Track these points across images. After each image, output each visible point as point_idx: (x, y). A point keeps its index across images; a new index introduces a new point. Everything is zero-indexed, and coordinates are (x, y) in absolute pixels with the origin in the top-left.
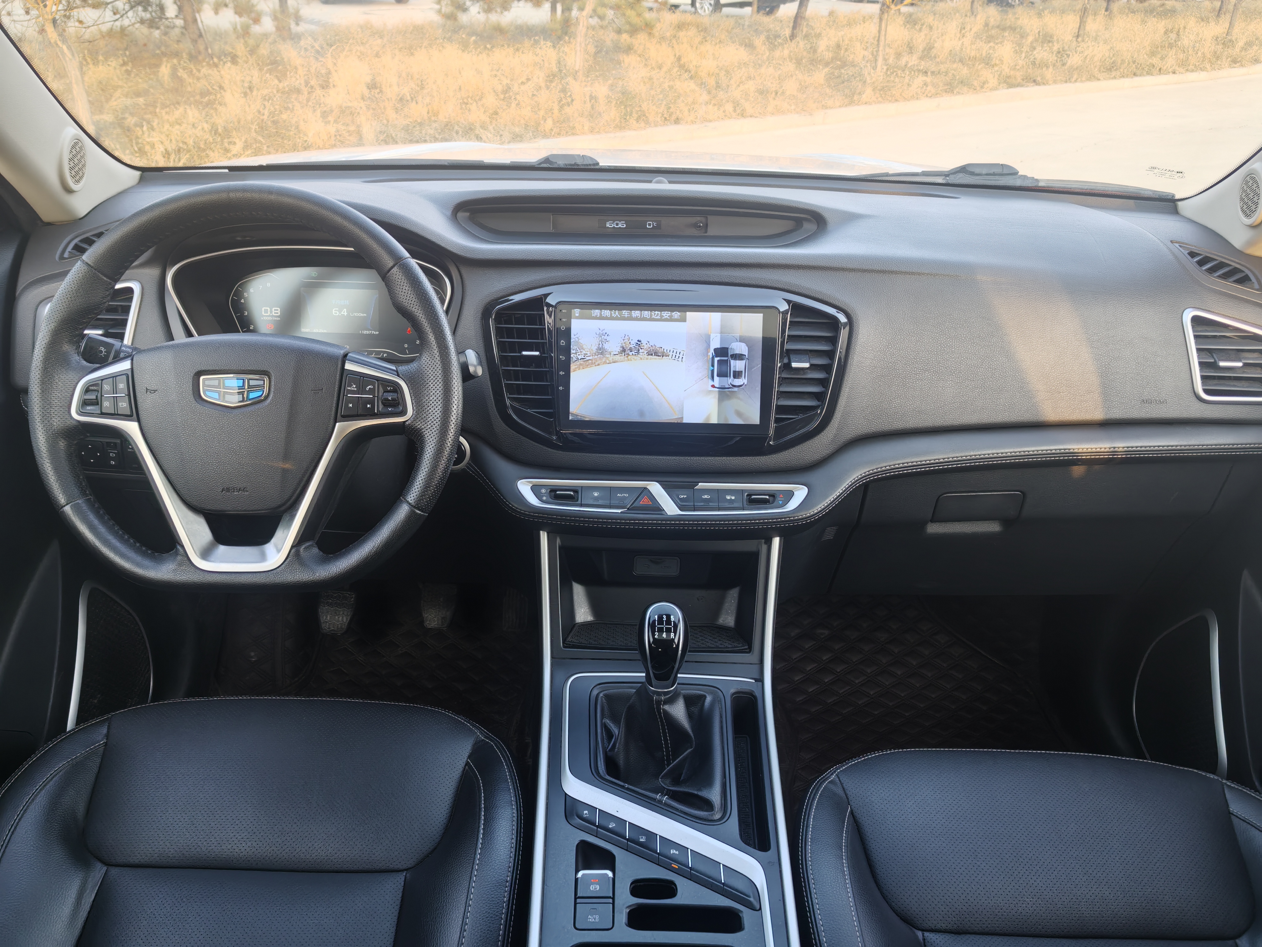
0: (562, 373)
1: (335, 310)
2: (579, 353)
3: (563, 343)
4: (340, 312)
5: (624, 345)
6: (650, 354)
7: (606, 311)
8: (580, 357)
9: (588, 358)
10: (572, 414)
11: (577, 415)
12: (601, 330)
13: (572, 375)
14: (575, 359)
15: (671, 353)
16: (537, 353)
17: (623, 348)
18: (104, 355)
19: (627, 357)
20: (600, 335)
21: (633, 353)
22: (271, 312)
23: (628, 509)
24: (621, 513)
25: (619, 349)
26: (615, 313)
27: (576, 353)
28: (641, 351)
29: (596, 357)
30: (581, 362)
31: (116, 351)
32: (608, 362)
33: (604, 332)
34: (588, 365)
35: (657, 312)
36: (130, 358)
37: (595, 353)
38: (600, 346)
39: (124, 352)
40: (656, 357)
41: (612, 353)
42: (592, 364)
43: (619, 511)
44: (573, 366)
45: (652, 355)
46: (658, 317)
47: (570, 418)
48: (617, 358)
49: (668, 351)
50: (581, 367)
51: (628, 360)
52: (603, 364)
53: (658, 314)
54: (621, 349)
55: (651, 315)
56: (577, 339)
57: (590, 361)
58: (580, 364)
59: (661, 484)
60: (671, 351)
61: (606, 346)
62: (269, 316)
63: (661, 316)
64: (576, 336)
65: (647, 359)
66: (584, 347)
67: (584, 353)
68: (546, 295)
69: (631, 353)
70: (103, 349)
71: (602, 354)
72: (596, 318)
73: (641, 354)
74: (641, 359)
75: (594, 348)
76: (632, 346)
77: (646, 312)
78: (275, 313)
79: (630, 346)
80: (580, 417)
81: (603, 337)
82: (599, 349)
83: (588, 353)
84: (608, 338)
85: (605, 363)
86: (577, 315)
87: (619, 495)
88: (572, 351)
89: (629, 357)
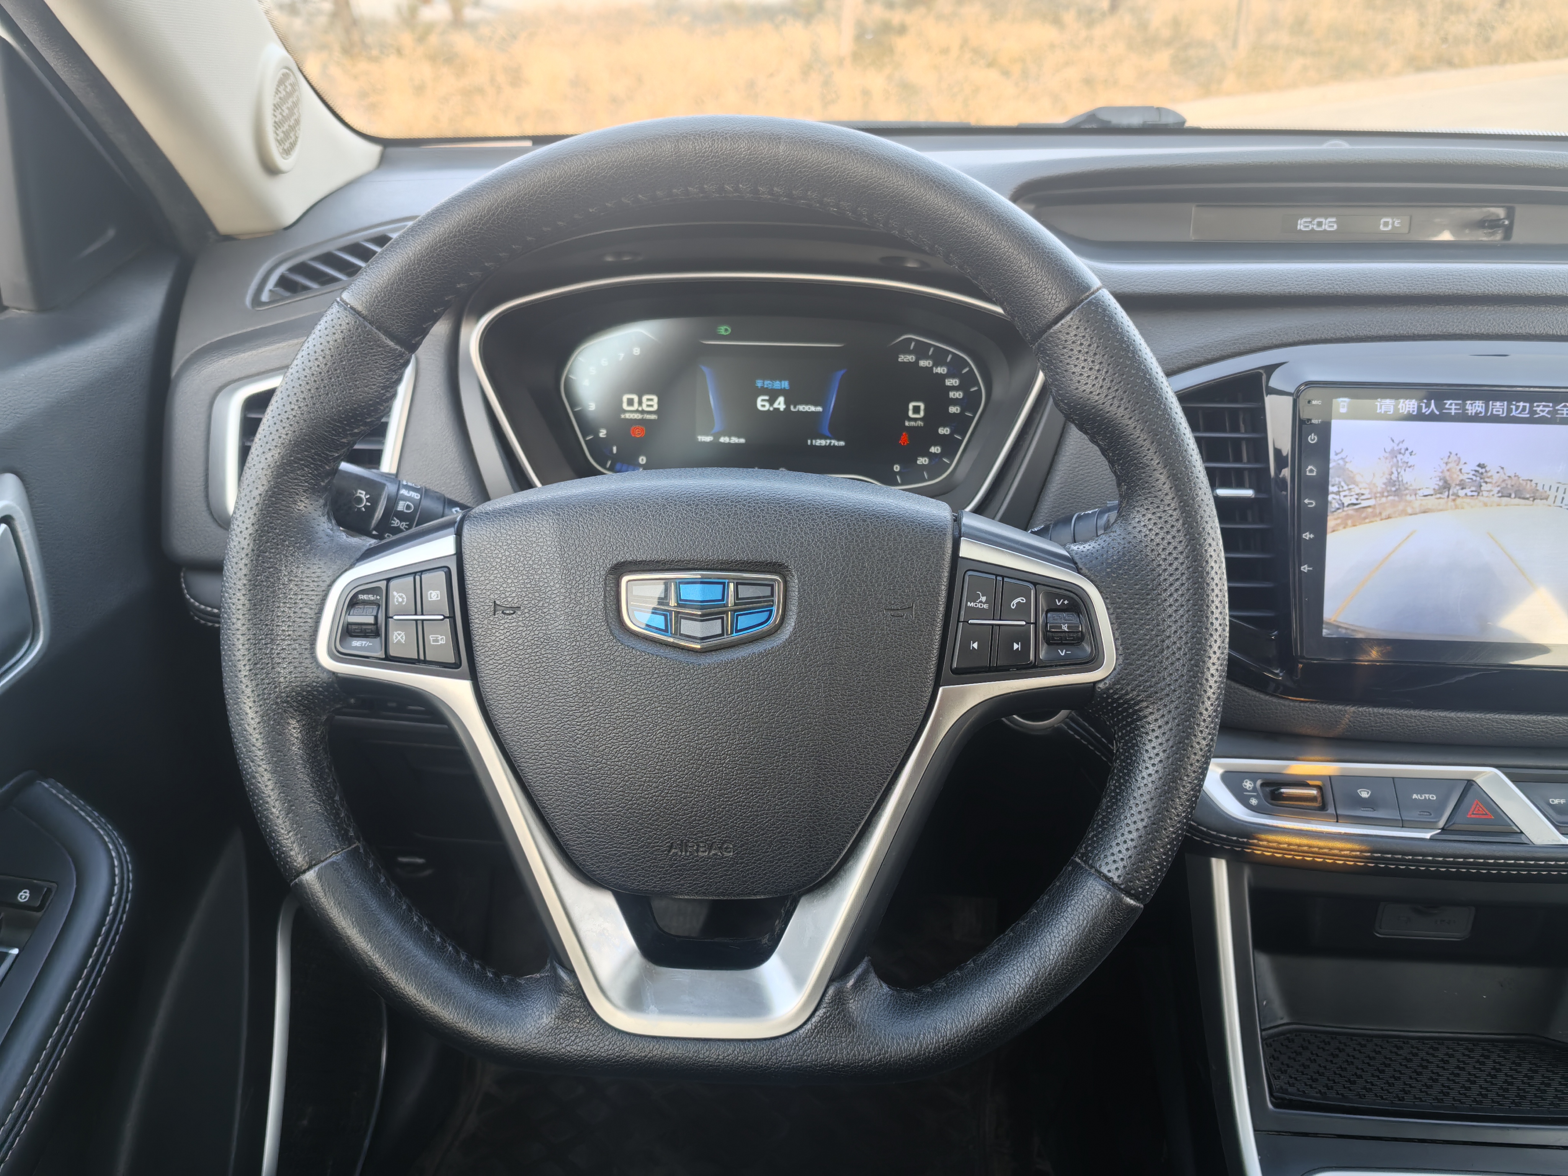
0: (1307, 536)
1: (763, 400)
2: (1347, 493)
3: (1311, 471)
4: (771, 403)
5: (1447, 474)
6: (1504, 494)
7: (1407, 402)
8: (1346, 501)
9: (1364, 504)
10: (1328, 624)
11: (1339, 627)
12: (1397, 441)
13: (1332, 540)
14: (1335, 505)
15: (1552, 493)
16: (1249, 493)
17: (1446, 482)
18: (365, 506)
19: (1454, 500)
20: (1394, 454)
21: (1467, 491)
22: (640, 403)
23: (1443, 829)
24: (1432, 839)
25: (1431, 483)
26: (1428, 406)
27: (1338, 493)
28: (1485, 487)
29: (1384, 500)
30: (1350, 511)
31: (389, 499)
32: (1409, 511)
33: (1403, 446)
34: (1365, 518)
35: (1521, 404)
36: (452, 530)
37: (1382, 493)
38: (1394, 477)
39: (405, 499)
40: (1517, 501)
41: (1420, 493)
42: (1374, 515)
43: (1427, 835)
44: (1331, 523)
45: (1509, 496)
46: (1525, 415)
47: (1325, 632)
48: (1431, 502)
49: (1547, 488)
50: (1349, 522)
51: (1456, 507)
52: (1400, 515)
53: (1524, 407)
54: (1441, 483)
55: (1509, 410)
56: (1341, 462)
57: (1370, 510)
58: (1348, 517)
59: (1507, 774)
60: (1554, 489)
61: (1407, 477)
62: (637, 411)
63: (1532, 412)
64: (1339, 456)
65: (1499, 505)
66: (1358, 478)
67: (1357, 491)
68: (1270, 369)
69: (1462, 493)
70: (362, 494)
71: (1397, 493)
72: (1385, 417)
73: (1485, 493)
74: (1485, 505)
75: (1380, 483)
76: (1464, 477)
77: (1498, 404)
78: (649, 406)
79: (1461, 477)
80: (1344, 631)
81: (1400, 457)
82: (1391, 483)
83: (1366, 492)
84: (1412, 460)
85: (1404, 513)
86: (1343, 410)
87: (1415, 796)
88: (1331, 489)
89: (1459, 501)
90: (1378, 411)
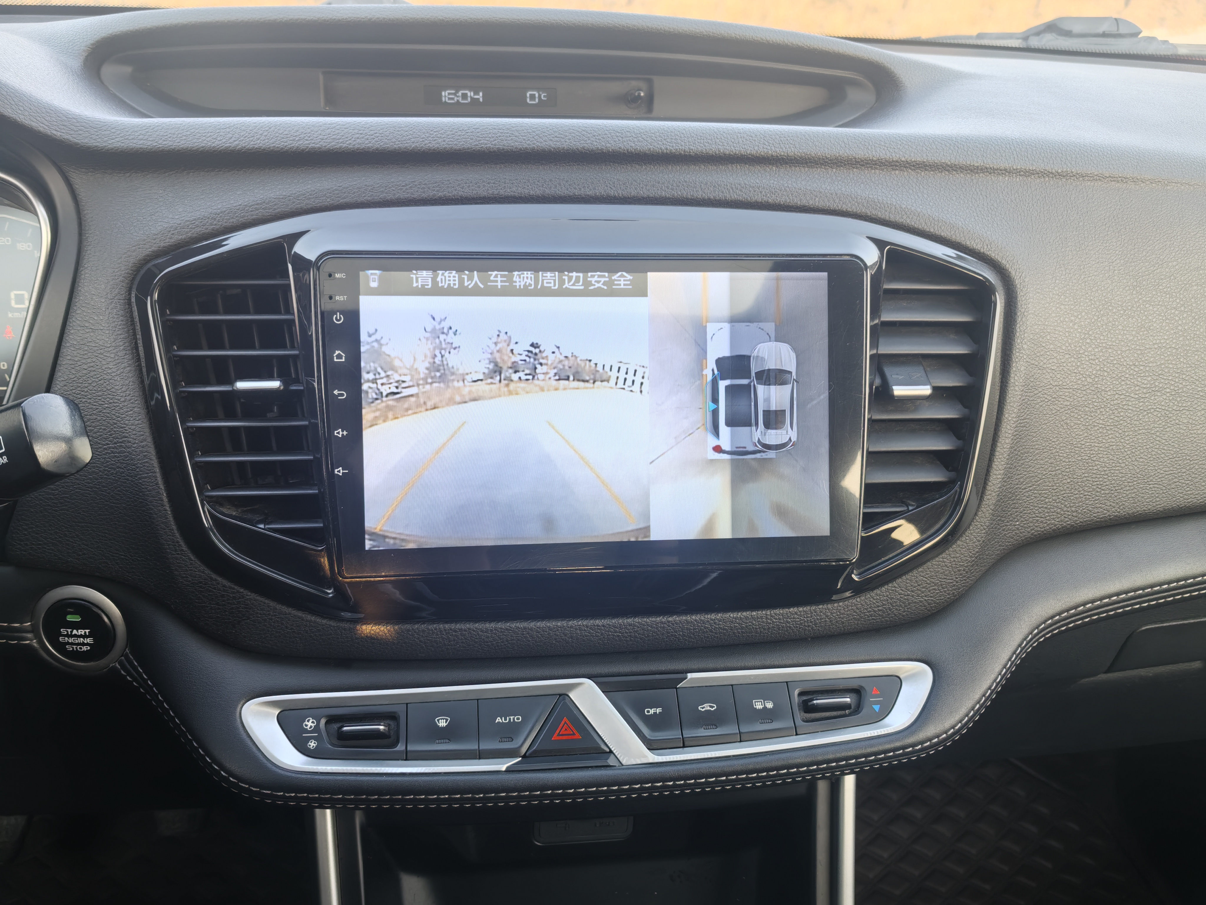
0: (339, 433)
2: (384, 380)
3: (339, 357)
5: (497, 356)
6: (563, 377)
7: (447, 274)
8: (385, 390)
9: (406, 392)
10: (372, 534)
11: (385, 537)
12: (438, 319)
13: (369, 436)
14: (372, 395)
15: (614, 374)
16: (275, 384)
17: (496, 364)
19: (507, 385)
20: (436, 333)
21: (521, 374)
23: (524, 757)
24: (508, 771)
25: (483, 367)
26: (471, 278)
27: (374, 381)
28: (539, 369)
29: (428, 387)
30: (390, 401)
32: (458, 398)
33: (445, 325)
34: (407, 410)
35: (574, 274)
37: (425, 379)
38: (438, 360)
40: (576, 384)
41: (469, 378)
42: (418, 406)
43: (503, 765)
44: (368, 414)
45: (568, 379)
46: (579, 287)
47: (368, 545)
48: (482, 387)
49: (607, 368)
50: (390, 415)
51: (510, 393)
52: (448, 405)
53: (578, 278)
54: (491, 366)
55: (562, 282)
56: (375, 345)
57: (413, 399)
58: (389, 408)
59: (597, 683)
60: (615, 369)
61: (453, 360)
63: (587, 283)
64: (373, 338)
65: (556, 389)
66: (397, 363)
67: (397, 377)
68: (295, 237)
69: (515, 377)
71: (443, 379)
72: (422, 292)
73: (541, 377)
74: (542, 389)
75: (422, 367)
76: (517, 358)
77: (549, 274)
79: (514, 359)
80: (392, 541)
81: (442, 337)
82: (434, 368)
83: (407, 378)
84: (456, 341)
85: (451, 402)
86: (374, 284)
87: (499, 720)
88: (365, 376)
89: (512, 386)
90: (415, 285)
